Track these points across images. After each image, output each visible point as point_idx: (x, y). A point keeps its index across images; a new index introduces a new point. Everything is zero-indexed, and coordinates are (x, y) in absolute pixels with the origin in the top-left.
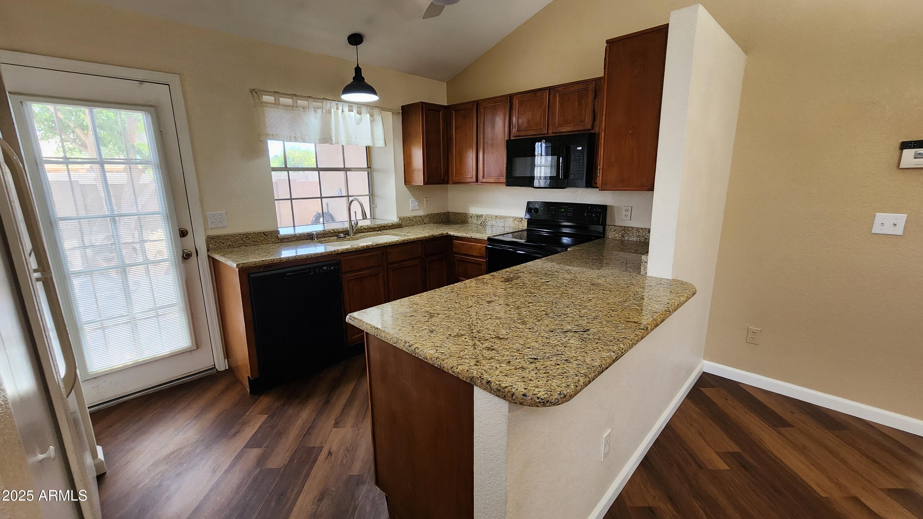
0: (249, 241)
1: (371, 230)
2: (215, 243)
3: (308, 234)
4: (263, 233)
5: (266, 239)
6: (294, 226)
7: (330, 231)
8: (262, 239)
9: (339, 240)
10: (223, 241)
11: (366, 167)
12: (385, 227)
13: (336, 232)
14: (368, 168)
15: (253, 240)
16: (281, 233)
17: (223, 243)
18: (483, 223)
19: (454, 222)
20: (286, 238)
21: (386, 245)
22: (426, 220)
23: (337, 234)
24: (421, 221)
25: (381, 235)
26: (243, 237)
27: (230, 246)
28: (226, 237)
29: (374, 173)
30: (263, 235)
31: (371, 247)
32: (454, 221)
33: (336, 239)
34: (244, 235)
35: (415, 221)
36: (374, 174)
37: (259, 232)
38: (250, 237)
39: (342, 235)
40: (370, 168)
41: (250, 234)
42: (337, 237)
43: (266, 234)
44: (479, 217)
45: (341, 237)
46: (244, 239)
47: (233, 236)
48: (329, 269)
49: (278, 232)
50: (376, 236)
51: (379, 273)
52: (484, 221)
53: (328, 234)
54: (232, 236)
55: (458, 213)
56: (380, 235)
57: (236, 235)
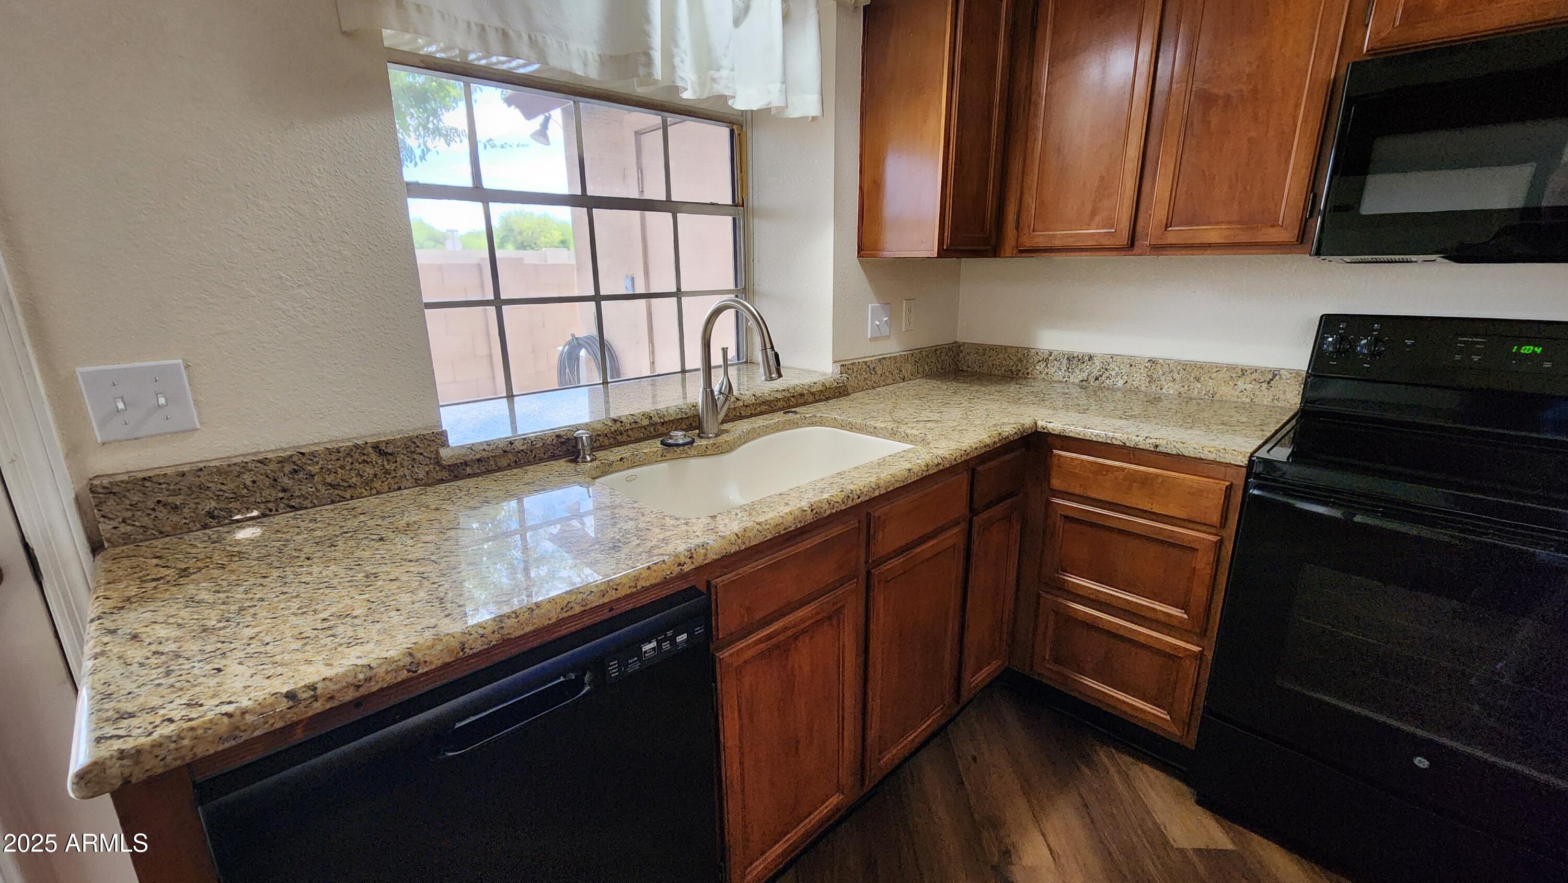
0: (307, 488)
1: (764, 408)
2: (129, 514)
3: (558, 436)
4: (376, 447)
5: (387, 472)
6: (510, 396)
7: (636, 422)
8: (369, 471)
9: (669, 456)
10: (178, 501)
11: (730, 202)
12: (802, 395)
13: (655, 424)
14: (735, 204)
15: (328, 480)
16: (454, 440)
17: (175, 508)
18: (1092, 380)
19: (980, 373)
20: (472, 461)
21: (877, 493)
22: (908, 368)
23: (662, 430)
24: (895, 373)
25: (798, 427)
26: (281, 469)
27: (213, 517)
28: (190, 479)
29: (756, 221)
30: (374, 457)
31: (828, 512)
32: (976, 369)
33: (660, 453)
34: (282, 461)
35: (879, 373)
36: (756, 226)
37: (357, 446)
38: (314, 469)
39: (679, 436)
40: (743, 206)
41: (313, 454)
42: (662, 443)
43: (389, 451)
44: (1073, 360)
45: (678, 445)
46: (286, 481)
47: (226, 471)
48: (666, 646)
49: (440, 438)
50: (782, 430)
51: (843, 607)
52: (1096, 373)
53: (630, 433)
54: (219, 471)
55: (992, 348)
56: (796, 425)
57: (245, 467)
